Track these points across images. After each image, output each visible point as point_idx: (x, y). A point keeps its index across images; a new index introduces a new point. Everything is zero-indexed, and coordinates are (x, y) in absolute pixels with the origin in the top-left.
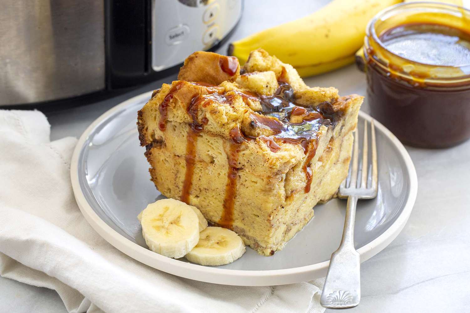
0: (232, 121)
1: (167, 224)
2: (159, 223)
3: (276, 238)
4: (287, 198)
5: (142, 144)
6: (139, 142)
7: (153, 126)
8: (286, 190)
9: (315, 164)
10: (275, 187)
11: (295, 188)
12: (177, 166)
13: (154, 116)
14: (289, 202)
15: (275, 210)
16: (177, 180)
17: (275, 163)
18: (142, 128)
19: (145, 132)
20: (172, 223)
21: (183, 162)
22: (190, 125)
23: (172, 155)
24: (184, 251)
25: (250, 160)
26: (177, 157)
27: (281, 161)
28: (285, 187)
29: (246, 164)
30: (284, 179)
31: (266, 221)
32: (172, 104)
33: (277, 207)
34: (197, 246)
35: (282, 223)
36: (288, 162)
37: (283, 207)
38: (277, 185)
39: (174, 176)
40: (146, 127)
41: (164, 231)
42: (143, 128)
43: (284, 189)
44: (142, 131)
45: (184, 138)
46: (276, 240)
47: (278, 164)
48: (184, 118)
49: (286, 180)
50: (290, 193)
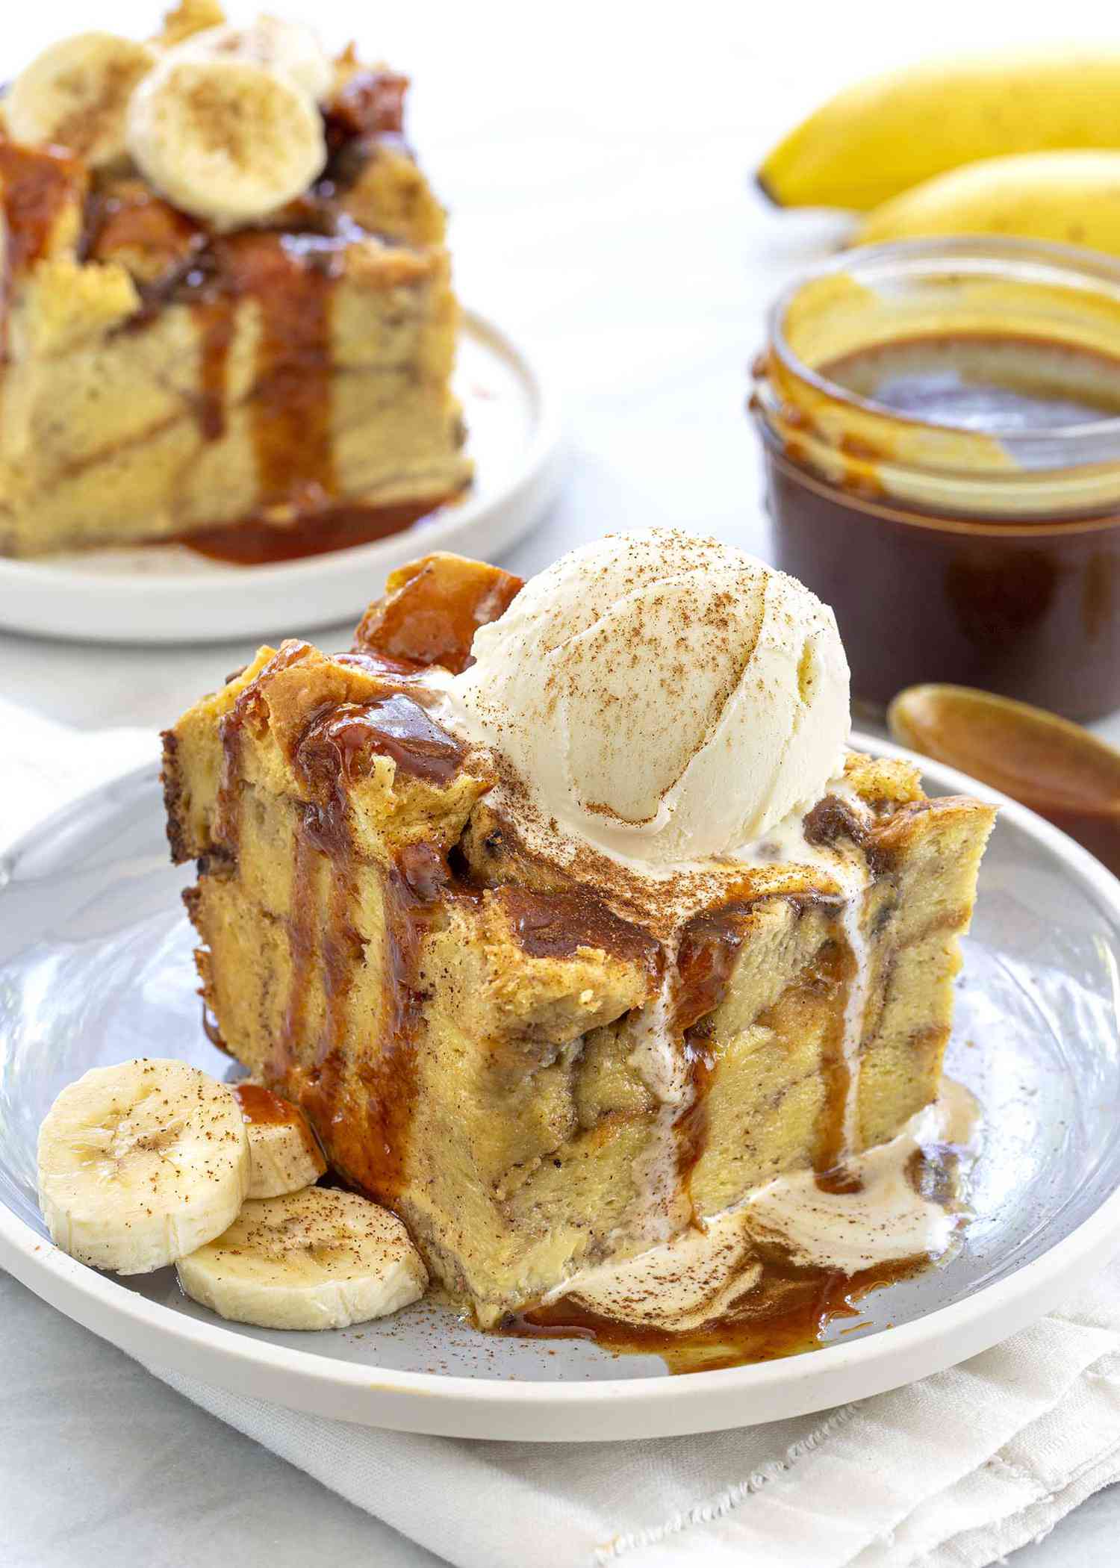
0: (424, 815)
1: (124, 1145)
2: (100, 1136)
3: (531, 1270)
4: (579, 1132)
5: (177, 858)
6: (167, 847)
7: (204, 792)
8: (576, 1103)
9: (736, 1032)
10: (517, 1085)
11: (617, 1102)
12: (268, 953)
13: (207, 756)
14: (583, 1147)
15: (518, 1166)
16: (268, 1003)
17: (515, 993)
18: (175, 797)
19: (181, 812)
20: (143, 1146)
21: (281, 938)
22: (302, 805)
23: (255, 910)
24: (156, 1251)
25: (450, 970)
26: (267, 922)
27: (539, 989)
28: (574, 1089)
29: (437, 980)
30: (570, 1059)
31: (488, 1202)
32: (255, 723)
33: (528, 1159)
34: (220, 1244)
35: (563, 1222)
36: (572, 999)
37: (557, 1163)
38: (529, 1078)
39: (260, 991)
40: (184, 794)
41: (105, 1169)
42: (178, 796)
43: (566, 1096)
44: (176, 807)
45: (285, 851)
46: (528, 1278)
47: (524, 998)
48: (284, 782)
49: (579, 1064)
50: (593, 1115)
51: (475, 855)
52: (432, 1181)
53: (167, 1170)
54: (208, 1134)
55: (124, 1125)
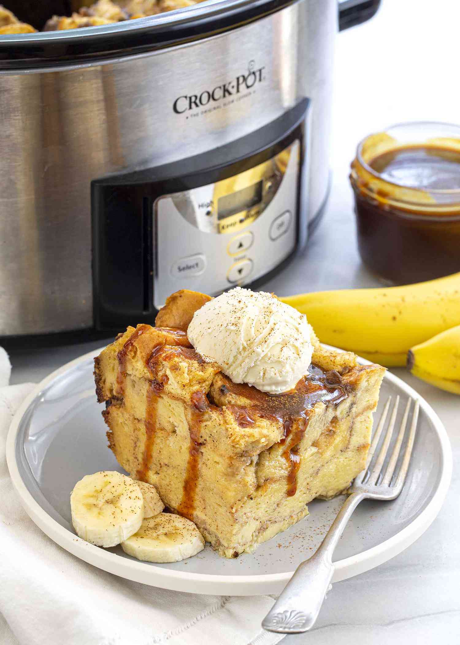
0: (197, 382)
1: (101, 502)
2: (92, 501)
3: (243, 536)
4: (258, 487)
5: (99, 401)
6: (96, 397)
7: (111, 378)
8: (257, 477)
9: (306, 449)
10: (239, 472)
11: (270, 476)
12: (136, 432)
13: (112, 365)
14: (260, 493)
15: (239, 500)
16: (137, 450)
17: (239, 441)
18: (99, 379)
19: (101, 385)
20: (108, 502)
21: (142, 428)
22: (150, 381)
23: (131, 418)
24: (116, 539)
25: (213, 434)
26: (136, 421)
27: (247, 439)
28: (256, 473)
29: (208, 439)
30: (255, 462)
31: (228, 514)
32: (132, 353)
33: (243, 498)
34: (136, 535)
35: (252, 519)
36: (258, 441)
37: (251, 499)
38: (243, 470)
39: (133, 445)
40: (103, 378)
41: (96, 511)
42: (101, 379)
43: (254, 475)
44: (99, 383)
45: (144, 397)
46: (242, 539)
47: (242, 442)
48: (144, 373)
49: (258, 464)
50: (262, 481)
51: (216, 395)
52: (205, 508)
53: (118, 511)
54: (130, 497)
55: (101, 495)
